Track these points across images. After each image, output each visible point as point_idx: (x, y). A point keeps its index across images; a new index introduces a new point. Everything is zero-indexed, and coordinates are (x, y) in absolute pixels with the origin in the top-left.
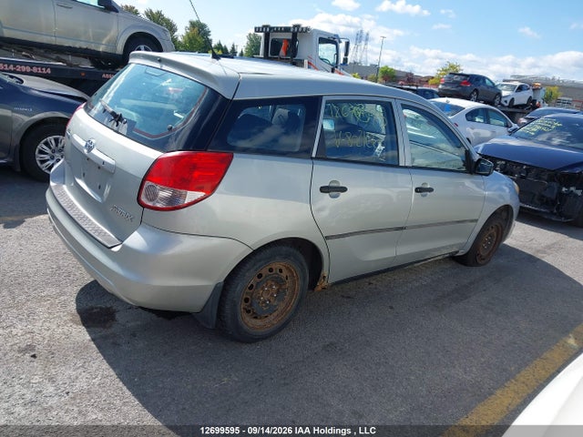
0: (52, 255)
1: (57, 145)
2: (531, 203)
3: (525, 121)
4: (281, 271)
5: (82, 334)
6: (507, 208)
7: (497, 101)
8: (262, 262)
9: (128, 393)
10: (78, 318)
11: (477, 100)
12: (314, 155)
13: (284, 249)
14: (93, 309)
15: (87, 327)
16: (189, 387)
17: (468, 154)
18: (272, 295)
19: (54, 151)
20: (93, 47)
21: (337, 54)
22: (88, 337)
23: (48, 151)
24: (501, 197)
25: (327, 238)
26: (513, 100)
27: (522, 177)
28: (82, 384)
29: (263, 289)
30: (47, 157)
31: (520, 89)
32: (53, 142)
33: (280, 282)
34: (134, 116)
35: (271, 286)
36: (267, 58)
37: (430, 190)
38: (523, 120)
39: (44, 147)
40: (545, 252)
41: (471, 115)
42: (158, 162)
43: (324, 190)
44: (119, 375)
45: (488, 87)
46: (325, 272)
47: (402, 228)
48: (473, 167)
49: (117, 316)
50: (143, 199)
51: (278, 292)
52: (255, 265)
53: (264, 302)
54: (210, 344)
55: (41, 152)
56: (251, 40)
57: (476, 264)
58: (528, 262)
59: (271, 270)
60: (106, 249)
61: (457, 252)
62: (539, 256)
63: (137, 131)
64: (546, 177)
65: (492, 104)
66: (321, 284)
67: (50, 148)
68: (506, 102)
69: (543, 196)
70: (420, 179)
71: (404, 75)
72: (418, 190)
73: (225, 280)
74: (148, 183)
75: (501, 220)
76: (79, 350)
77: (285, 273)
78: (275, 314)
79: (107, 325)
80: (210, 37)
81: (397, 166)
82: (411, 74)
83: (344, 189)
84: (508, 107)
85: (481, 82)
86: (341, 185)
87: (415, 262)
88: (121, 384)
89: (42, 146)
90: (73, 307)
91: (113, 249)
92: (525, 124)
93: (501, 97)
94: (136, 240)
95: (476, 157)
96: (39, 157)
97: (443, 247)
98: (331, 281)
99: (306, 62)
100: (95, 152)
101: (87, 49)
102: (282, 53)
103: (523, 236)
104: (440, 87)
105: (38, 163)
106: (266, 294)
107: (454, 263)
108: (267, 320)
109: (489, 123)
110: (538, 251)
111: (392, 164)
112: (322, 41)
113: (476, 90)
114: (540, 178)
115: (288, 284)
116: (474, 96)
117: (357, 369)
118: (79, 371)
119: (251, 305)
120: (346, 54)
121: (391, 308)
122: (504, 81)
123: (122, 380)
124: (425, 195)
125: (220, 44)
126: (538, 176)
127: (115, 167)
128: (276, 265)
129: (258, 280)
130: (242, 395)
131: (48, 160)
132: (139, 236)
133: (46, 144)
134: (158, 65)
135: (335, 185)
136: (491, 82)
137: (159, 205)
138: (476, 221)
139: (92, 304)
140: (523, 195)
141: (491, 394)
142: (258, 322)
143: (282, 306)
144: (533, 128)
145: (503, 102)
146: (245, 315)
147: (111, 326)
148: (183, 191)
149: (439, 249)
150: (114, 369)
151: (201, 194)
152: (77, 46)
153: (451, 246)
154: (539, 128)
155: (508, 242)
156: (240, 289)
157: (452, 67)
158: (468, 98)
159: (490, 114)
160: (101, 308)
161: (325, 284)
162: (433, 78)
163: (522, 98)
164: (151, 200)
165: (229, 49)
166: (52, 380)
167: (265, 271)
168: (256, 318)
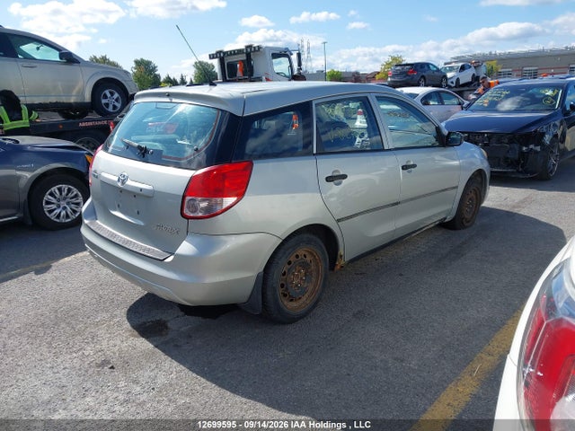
0: (90, 288)
1: (61, 194)
2: (499, 166)
3: (474, 97)
4: (305, 256)
5: (144, 345)
6: (480, 172)
7: (444, 84)
8: (290, 250)
9: (203, 380)
10: (136, 333)
11: (426, 86)
12: (315, 152)
13: (305, 236)
14: (145, 323)
15: (147, 338)
16: (253, 365)
17: (438, 129)
18: (301, 279)
19: (59, 200)
20: (64, 100)
21: (291, 66)
22: (151, 346)
23: (54, 200)
24: (472, 164)
25: (338, 221)
26: (458, 80)
27: (486, 145)
28: (161, 380)
29: (293, 274)
30: (53, 206)
31: (463, 68)
32: (57, 191)
33: (305, 265)
34: (159, 146)
35: (299, 271)
36: (225, 81)
37: (414, 166)
38: (472, 97)
39: (50, 197)
40: (520, 207)
41: (426, 99)
42: (193, 179)
43: (329, 179)
44: (190, 369)
45: (434, 71)
46: (341, 251)
47: (397, 204)
48: (444, 141)
49: (169, 325)
50: (187, 212)
51: (306, 275)
52: (285, 253)
53: (297, 286)
54: (257, 331)
55: (48, 203)
56: (197, 68)
57: (463, 227)
58: (507, 218)
59: (297, 256)
60: (158, 262)
61: (445, 219)
62: (515, 210)
63: (166, 157)
64: (506, 141)
65: (440, 86)
66: (340, 263)
67: (55, 197)
68: (452, 83)
69: (508, 158)
70: (404, 158)
71: (351, 75)
72: (404, 168)
73: (265, 270)
74: (188, 198)
75: (477, 184)
76: (148, 356)
77: (309, 258)
78: (306, 295)
79: (164, 333)
80: (157, 73)
81: (383, 150)
82: (357, 73)
83: (344, 177)
84: (455, 87)
85: (426, 68)
86: (342, 173)
87: (414, 232)
88: (194, 375)
89: (47, 197)
90: (127, 325)
91: (166, 261)
92: (475, 100)
93: (447, 79)
94: (186, 248)
95: (445, 132)
96: (46, 208)
97: (434, 216)
98: (347, 258)
99: (264, 78)
100: (129, 183)
101: (56, 103)
102: (239, 74)
103: (497, 197)
104: (389, 79)
105: (47, 213)
106: (296, 279)
107: (444, 230)
108: (301, 301)
109: (443, 104)
110: (514, 207)
111: (378, 149)
112: (275, 56)
113: (423, 77)
114: (501, 143)
115: (313, 267)
116: (422, 82)
117: (387, 326)
118: (156, 371)
119: (287, 289)
120: (300, 64)
121: (401, 275)
122: (445, 64)
123: (194, 371)
124: (410, 172)
125: (169, 78)
126: (499, 141)
127: (153, 192)
128: (301, 252)
129: (289, 267)
130: (299, 364)
131: (55, 209)
132: (188, 244)
133: (51, 194)
134: (167, 100)
135: (337, 174)
136: (435, 66)
137: (200, 214)
138: (457, 187)
139: (143, 320)
140: (491, 159)
141: (504, 324)
142: (294, 304)
143: (311, 288)
144: (485, 100)
145: (449, 83)
146: (283, 299)
147: (167, 334)
148: (219, 199)
149: (429, 218)
150: (184, 365)
151: (233, 199)
152: (48, 102)
153: (439, 214)
154: (490, 99)
155: (486, 204)
156: (276, 277)
157: (394, 59)
158: (418, 85)
159: (443, 95)
160: (152, 321)
161: (342, 262)
162: (378, 73)
163: (466, 77)
164: (192, 212)
165: (179, 80)
166: (136, 382)
167: (292, 259)
168: (292, 300)
